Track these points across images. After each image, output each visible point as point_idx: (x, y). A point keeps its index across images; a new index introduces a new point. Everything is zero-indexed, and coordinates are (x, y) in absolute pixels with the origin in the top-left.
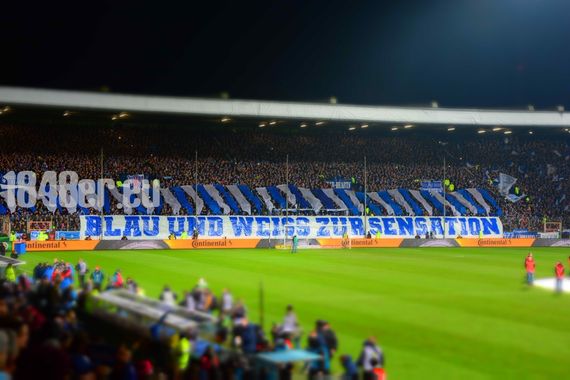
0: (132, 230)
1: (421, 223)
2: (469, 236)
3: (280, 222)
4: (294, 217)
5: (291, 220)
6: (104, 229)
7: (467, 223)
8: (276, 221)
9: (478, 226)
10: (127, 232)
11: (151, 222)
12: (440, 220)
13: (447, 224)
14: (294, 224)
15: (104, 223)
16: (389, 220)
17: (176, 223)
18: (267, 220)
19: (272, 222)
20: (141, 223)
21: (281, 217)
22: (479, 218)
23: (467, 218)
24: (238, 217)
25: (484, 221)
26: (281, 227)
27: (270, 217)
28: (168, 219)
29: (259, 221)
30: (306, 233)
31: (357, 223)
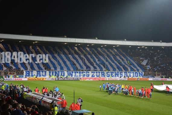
0: (39, 75)
1: (121, 73)
2: (135, 77)
3: (81, 73)
4: (85, 72)
5: (84, 72)
6: (31, 75)
7: (134, 74)
8: (80, 73)
9: (137, 75)
10: (37, 76)
11: (44, 73)
12: (127, 72)
13: (129, 74)
14: (85, 74)
15: (31, 73)
16: (112, 72)
17: (51, 73)
18: (77, 72)
19: (79, 73)
20: (41, 73)
21: (81, 71)
22: (138, 72)
23: (134, 72)
24: (69, 71)
25: (139, 73)
26: (81, 74)
27: (78, 71)
28: (49, 72)
29: (75, 72)
30: (88, 76)
31: (103, 73)
